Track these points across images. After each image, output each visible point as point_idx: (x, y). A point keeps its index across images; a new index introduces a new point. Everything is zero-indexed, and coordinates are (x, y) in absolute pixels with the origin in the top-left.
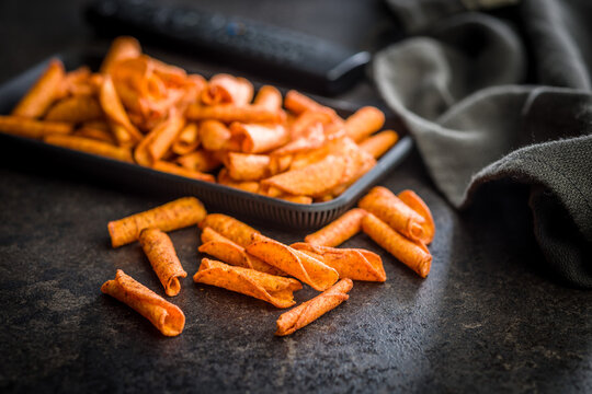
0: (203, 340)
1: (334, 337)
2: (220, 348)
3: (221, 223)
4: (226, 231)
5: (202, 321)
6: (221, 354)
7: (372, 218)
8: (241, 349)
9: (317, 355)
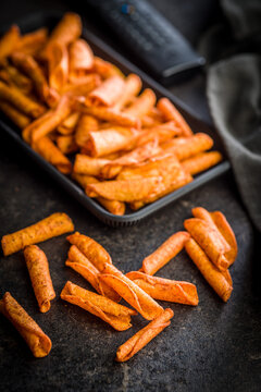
0: (64, 362)
1: (157, 364)
2: (75, 371)
3: (83, 243)
4: (86, 250)
5: (64, 341)
6: (76, 378)
7: (193, 243)
8: (90, 373)
9: (143, 382)
